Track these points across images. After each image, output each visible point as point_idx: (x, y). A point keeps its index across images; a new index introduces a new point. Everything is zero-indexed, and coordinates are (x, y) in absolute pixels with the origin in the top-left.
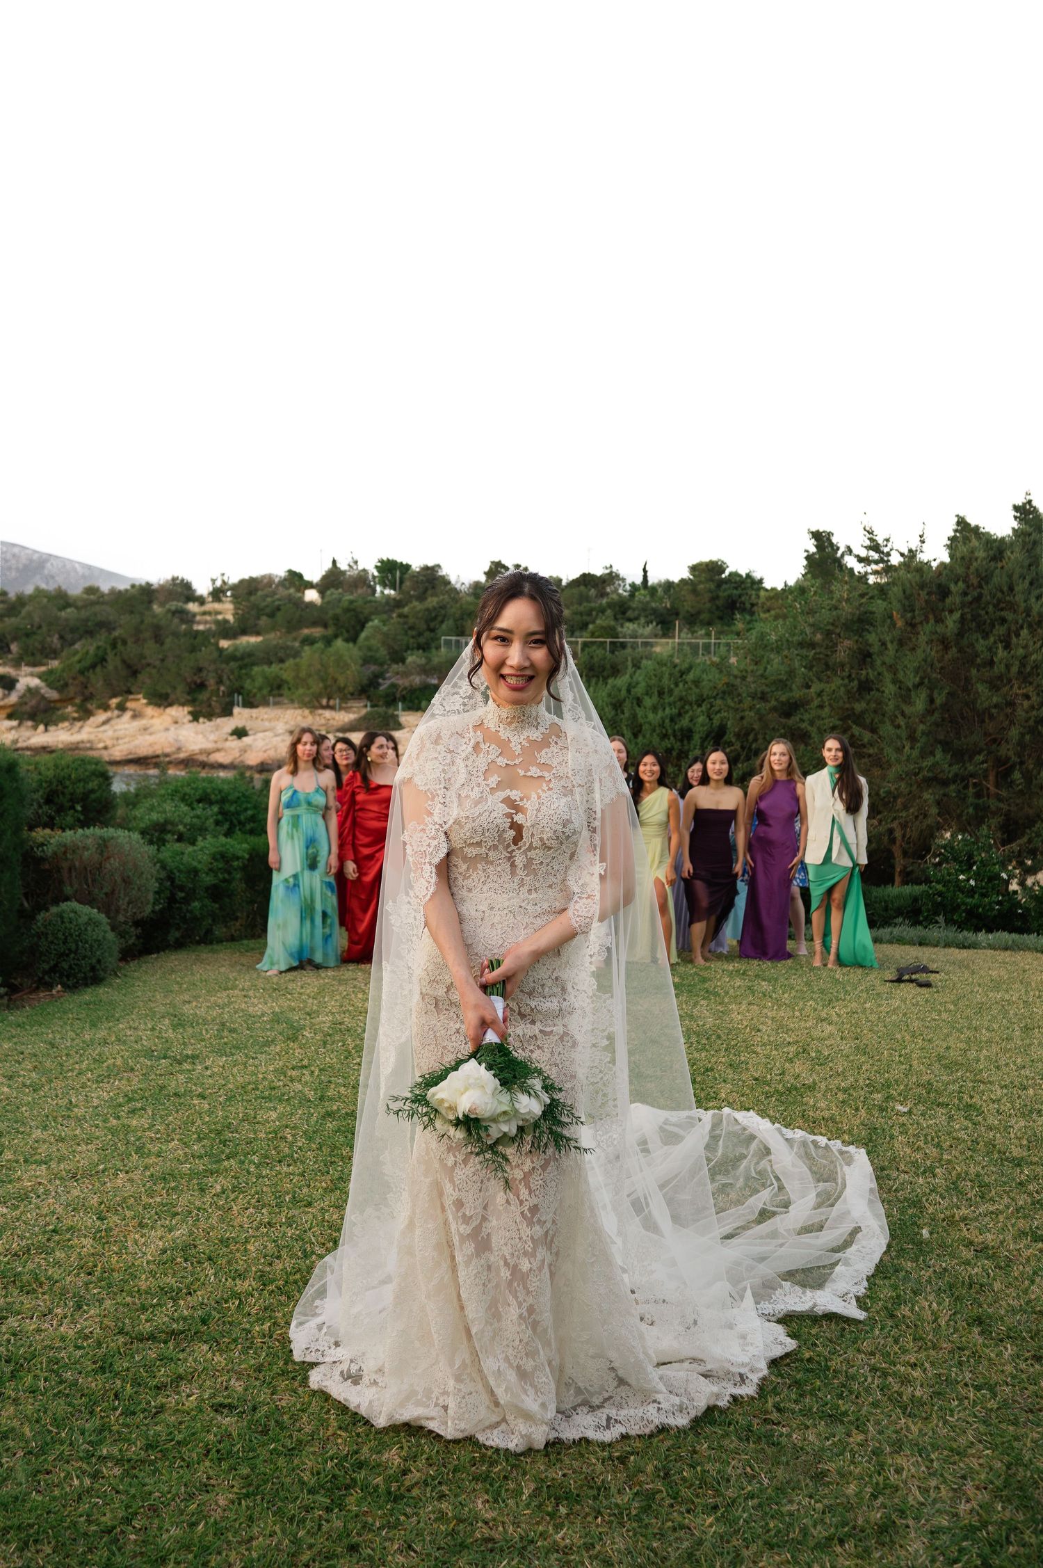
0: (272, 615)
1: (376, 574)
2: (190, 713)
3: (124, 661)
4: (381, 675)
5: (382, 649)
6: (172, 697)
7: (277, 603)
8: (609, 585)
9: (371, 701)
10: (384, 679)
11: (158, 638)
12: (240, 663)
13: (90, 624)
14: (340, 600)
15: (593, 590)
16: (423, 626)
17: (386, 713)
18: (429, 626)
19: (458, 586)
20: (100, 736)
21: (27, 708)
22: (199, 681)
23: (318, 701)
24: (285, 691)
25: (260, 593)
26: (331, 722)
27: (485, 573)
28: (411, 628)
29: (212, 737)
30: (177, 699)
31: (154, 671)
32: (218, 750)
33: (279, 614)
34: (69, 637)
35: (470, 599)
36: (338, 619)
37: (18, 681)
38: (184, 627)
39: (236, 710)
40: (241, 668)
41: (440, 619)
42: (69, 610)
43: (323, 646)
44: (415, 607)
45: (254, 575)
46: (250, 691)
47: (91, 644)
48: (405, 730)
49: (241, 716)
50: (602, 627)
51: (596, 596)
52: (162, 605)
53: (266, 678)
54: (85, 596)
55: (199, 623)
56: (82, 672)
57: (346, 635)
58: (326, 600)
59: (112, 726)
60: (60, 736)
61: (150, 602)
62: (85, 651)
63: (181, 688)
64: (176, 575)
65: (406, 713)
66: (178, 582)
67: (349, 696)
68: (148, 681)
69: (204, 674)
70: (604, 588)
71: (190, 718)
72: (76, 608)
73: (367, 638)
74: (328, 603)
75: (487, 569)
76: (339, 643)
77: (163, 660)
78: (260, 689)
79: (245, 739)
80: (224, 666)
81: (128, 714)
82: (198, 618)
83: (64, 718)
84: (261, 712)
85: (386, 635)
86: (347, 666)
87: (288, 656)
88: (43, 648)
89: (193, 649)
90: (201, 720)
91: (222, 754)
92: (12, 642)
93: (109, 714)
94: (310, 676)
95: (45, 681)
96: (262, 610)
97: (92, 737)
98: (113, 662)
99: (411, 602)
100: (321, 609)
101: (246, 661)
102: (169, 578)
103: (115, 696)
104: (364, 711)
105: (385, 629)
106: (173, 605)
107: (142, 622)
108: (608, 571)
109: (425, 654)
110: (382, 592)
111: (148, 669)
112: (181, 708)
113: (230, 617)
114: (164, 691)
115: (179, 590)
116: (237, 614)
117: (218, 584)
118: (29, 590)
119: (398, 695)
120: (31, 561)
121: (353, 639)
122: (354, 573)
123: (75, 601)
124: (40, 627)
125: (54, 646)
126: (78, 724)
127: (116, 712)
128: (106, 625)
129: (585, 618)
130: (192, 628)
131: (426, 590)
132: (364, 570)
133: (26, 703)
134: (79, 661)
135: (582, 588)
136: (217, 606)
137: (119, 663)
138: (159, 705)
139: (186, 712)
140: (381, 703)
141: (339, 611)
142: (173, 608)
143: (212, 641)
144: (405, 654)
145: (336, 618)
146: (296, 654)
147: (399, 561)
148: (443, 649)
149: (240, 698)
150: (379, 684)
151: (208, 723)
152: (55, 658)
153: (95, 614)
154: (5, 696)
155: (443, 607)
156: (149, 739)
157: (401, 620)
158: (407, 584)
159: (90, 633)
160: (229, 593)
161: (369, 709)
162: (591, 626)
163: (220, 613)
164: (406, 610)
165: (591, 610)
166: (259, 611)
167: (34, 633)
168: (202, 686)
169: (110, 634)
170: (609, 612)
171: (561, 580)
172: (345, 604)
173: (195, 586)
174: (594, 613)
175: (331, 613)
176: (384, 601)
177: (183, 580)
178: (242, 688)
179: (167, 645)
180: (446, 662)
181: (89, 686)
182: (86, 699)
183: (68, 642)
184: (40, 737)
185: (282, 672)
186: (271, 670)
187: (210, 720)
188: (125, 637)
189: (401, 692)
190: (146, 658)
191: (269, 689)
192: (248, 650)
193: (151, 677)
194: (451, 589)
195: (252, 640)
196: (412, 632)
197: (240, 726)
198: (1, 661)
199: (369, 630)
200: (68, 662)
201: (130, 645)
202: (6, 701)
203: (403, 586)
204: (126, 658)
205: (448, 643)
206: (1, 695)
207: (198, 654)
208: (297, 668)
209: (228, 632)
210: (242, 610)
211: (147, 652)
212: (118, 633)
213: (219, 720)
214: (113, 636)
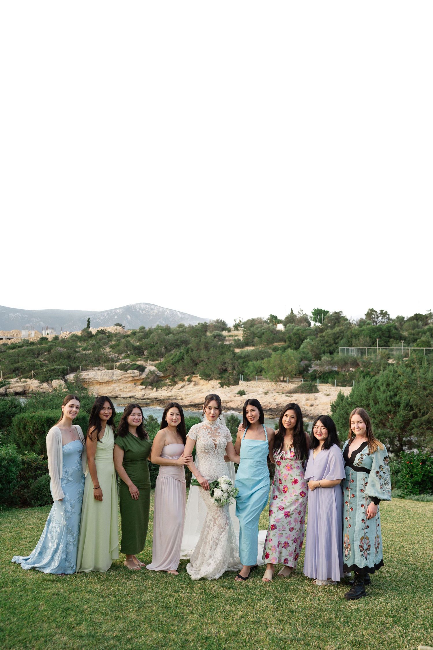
0: (260, 337)
1: (312, 316)
2: (219, 383)
4: (310, 366)
5: (310, 353)
6: (212, 376)
7: (263, 331)
8: (430, 319)
9: (304, 379)
10: (311, 368)
11: (207, 349)
12: (243, 360)
13: (178, 342)
14: (293, 329)
15: (420, 322)
16: (332, 342)
17: (311, 384)
18: (335, 341)
19: (351, 321)
20: (180, 393)
21: (149, 380)
22: (224, 368)
23: (279, 379)
24: (263, 373)
25: (255, 326)
26: (285, 388)
27: (365, 315)
28: (327, 342)
29: (229, 395)
30: (214, 377)
31: (204, 363)
32: (231, 401)
33: (263, 336)
34: (169, 347)
35: (357, 327)
36: (291, 339)
37: (146, 368)
38: (220, 342)
39: (241, 382)
40: (243, 362)
41: (340, 338)
42: (170, 335)
43: (281, 352)
44: (328, 332)
45: (254, 318)
46: (247, 373)
47: (178, 351)
48: (320, 393)
49: (243, 385)
50: (423, 342)
51: (423, 325)
52: (211, 332)
53: (255, 367)
54: (178, 329)
55: (227, 341)
56: (173, 364)
57: (294, 346)
58: (287, 329)
59: (185, 389)
60: (162, 393)
61: (206, 331)
62: (175, 354)
63: (216, 372)
64: (218, 318)
65: (321, 384)
66: (220, 321)
67: (294, 376)
68: (202, 368)
69: (227, 365)
70: (427, 321)
71: (220, 386)
72: (174, 334)
73: (303, 348)
74: (287, 330)
75: (366, 313)
76: (289, 351)
77: (209, 358)
78: (252, 372)
79: (243, 396)
80: (235, 361)
81: (193, 383)
82: (227, 338)
83: (165, 385)
84: (252, 383)
85: (313, 346)
86: (293, 362)
87: (265, 356)
88: (158, 353)
89: (223, 353)
90: (225, 386)
91: (233, 403)
92: (145, 350)
93: (184, 383)
94: (275, 366)
95: (158, 368)
96: (256, 334)
97: (176, 394)
98: (187, 359)
99: (327, 330)
100: (284, 333)
101: (246, 359)
102: (215, 320)
103: (187, 375)
104: (300, 383)
105: (313, 343)
106: (216, 332)
107: (200, 341)
108: (429, 312)
109: (331, 356)
110: (315, 325)
111: (202, 362)
112: (216, 381)
113: (241, 338)
114: (208, 373)
115: (219, 325)
116: (244, 336)
117: (238, 322)
118: (154, 327)
119: (317, 376)
121: (297, 348)
122: (301, 316)
123: (173, 331)
124: (157, 343)
125: (162, 352)
126: (171, 388)
127: (187, 383)
128: (185, 342)
129: (416, 336)
130: (223, 344)
131: (335, 323)
132: (306, 314)
133: (149, 378)
134: (172, 359)
135: (415, 321)
136: (236, 332)
137: (189, 359)
138: (206, 380)
140: (309, 379)
141: (291, 334)
142: (216, 334)
143: (232, 349)
144: (321, 356)
145: (290, 338)
146: (270, 356)
147: (323, 309)
148: (340, 353)
149: (243, 376)
150: (309, 370)
151: (228, 388)
152: (162, 358)
153: (181, 337)
154: (140, 375)
155: (343, 332)
156: (200, 394)
157: (321, 339)
158: (327, 320)
159: (178, 346)
160: (242, 326)
161: (303, 382)
162: (418, 340)
163: (237, 336)
164: (324, 334)
165: (419, 333)
166: (254, 335)
167: (154, 346)
168: (225, 370)
169: (187, 346)
170: (428, 333)
171: (404, 318)
172: (294, 331)
173: (227, 323)
174: (420, 334)
175: (287, 336)
176: (314, 329)
178: (244, 372)
179: (211, 352)
180: (341, 359)
181: (176, 370)
182: (175, 376)
183: (168, 350)
184: (154, 393)
185: (262, 364)
186: (257, 363)
187: (228, 387)
188: (193, 348)
189: (319, 374)
190: (201, 357)
191: (256, 372)
192: (247, 354)
193: (203, 366)
194: (348, 323)
195: (250, 348)
196: (326, 345)
197: (242, 390)
198: (139, 359)
199: (305, 344)
200: (168, 359)
201: (194, 351)
202: (141, 377)
203: (324, 321)
204: (192, 358)
205: (343, 350)
206: (138, 374)
207: (224, 356)
208: (269, 362)
209: (239, 345)
210: (247, 334)
211: (202, 355)
212: (190, 346)
213: (233, 387)
214: (187, 347)
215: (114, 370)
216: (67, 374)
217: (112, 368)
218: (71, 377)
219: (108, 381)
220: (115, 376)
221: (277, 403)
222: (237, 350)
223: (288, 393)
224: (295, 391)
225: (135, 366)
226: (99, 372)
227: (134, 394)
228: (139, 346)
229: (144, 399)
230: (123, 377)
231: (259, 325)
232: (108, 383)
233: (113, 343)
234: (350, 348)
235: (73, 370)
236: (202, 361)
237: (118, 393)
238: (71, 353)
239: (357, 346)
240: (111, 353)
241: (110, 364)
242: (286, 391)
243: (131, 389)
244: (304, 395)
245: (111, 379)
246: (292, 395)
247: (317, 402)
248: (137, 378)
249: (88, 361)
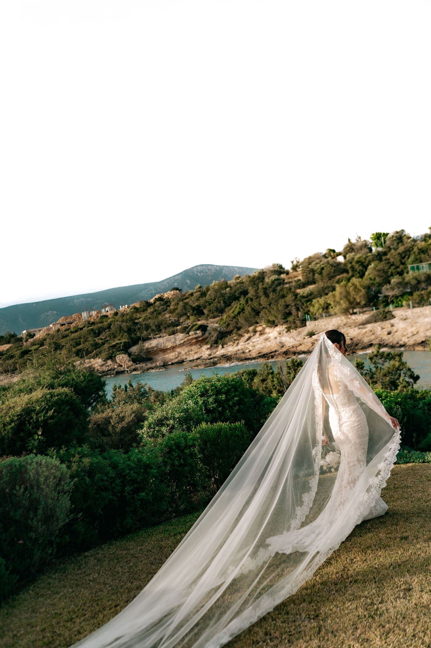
0: (320, 273)
1: (371, 241)
2: (286, 328)
3: (252, 309)
4: (379, 292)
5: (377, 278)
6: (276, 321)
7: (322, 266)
9: (375, 306)
10: (381, 293)
11: (267, 295)
12: (306, 299)
13: (236, 294)
14: (354, 258)
16: (398, 263)
17: (384, 311)
18: (401, 261)
19: (415, 238)
20: (246, 346)
21: (213, 338)
22: (288, 311)
23: (348, 312)
24: (330, 310)
25: (314, 263)
26: (356, 321)
28: (393, 265)
29: (297, 338)
30: (279, 322)
31: (266, 310)
32: (301, 345)
33: (324, 271)
34: (228, 301)
35: (423, 243)
37: (208, 326)
38: (280, 287)
39: (308, 323)
41: (407, 257)
42: (227, 289)
43: (345, 283)
44: (392, 254)
46: (313, 313)
47: (238, 304)
48: (396, 319)
49: (310, 325)
52: (269, 278)
53: (320, 304)
54: (234, 281)
55: (287, 283)
56: (234, 317)
57: (358, 275)
58: (347, 259)
59: (251, 340)
60: (230, 349)
61: (264, 278)
62: (235, 307)
63: (280, 316)
64: (274, 263)
65: (395, 309)
66: (276, 265)
67: (364, 306)
68: (265, 316)
69: (290, 307)
71: (286, 330)
72: (231, 287)
73: (369, 274)
74: (348, 261)
76: (354, 280)
77: (270, 305)
78: (318, 310)
79: (313, 337)
80: (298, 302)
81: (258, 334)
82: (286, 281)
83: (230, 340)
84: (320, 322)
85: (379, 271)
86: (360, 291)
87: (329, 291)
88: (217, 309)
89: (283, 297)
91: (303, 346)
92: (204, 308)
93: (249, 335)
94: (341, 299)
95: (219, 324)
96: (316, 271)
97: (243, 347)
98: (248, 309)
99: (390, 252)
100: (345, 264)
101: (309, 298)
102: (271, 265)
103: (251, 326)
104: (372, 313)
105: (378, 268)
106: (274, 277)
107: (258, 288)
109: (401, 277)
110: (376, 250)
112: (281, 327)
113: (300, 278)
114: (272, 320)
115: (276, 269)
116: (303, 275)
119: (389, 301)
120: (216, 270)
121: (362, 276)
122: (360, 244)
123: (230, 284)
125: (222, 307)
126: (236, 342)
127: (252, 334)
128: (244, 293)
130: (283, 286)
131: (398, 243)
132: (365, 241)
133: (212, 336)
134: (233, 312)
136: (295, 274)
138: (271, 327)
139: (284, 328)
140: (381, 306)
141: (353, 264)
142: (273, 279)
143: (293, 291)
144: (390, 279)
145: (352, 268)
146: (334, 289)
147: (382, 232)
148: (410, 272)
149: (309, 316)
150: (379, 297)
152: (223, 313)
153: (239, 289)
155: (408, 250)
156: (268, 344)
157: (387, 262)
158: (388, 243)
159: (237, 299)
160: (300, 267)
161: (375, 311)
163: (296, 277)
164: (388, 257)
166: (314, 272)
167: (212, 303)
172: (356, 259)
173: (284, 266)
175: (349, 265)
176: (376, 254)
177: (278, 265)
178: (309, 311)
179: (270, 298)
180: (413, 278)
181: (238, 323)
182: (239, 329)
183: (228, 304)
184: (220, 351)
185: (327, 300)
186: (322, 300)
187: (296, 330)
188: (251, 297)
189: (391, 299)
190: (262, 305)
191: (322, 310)
192: (309, 292)
193: (266, 314)
194: (412, 241)
195: (311, 287)
196: (393, 267)
197: (310, 331)
198: (200, 319)
199: (370, 270)
200: (229, 314)
201: (254, 300)
202: (204, 336)
203: (386, 244)
204: (253, 307)
205: (413, 268)
206: (201, 334)
207: (286, 299)
208: (334, 296)
209: (300, 285)
210: (306, 273)
211: (262, 302)
212: (249, 295)
213: (300, 329)
214: (246, 297)
215: (176, 334)
216: (130, 347)
217: (174, 333)
218: (134, 349)
219: (172, 347)
220: (178, 340)
221: (350, 338)
222: (298, 291)
223: (360, 325)
224: (368, 322)
225: (197, 326)
226: (161, 340)
227: (201, 355)
228: (197, 306)
229: (211, 359)
230: (186, 340)
231: (318, 261)
232: (173, 348)
233: (171, 307)
234: (421, 265)
235: (135, 342)
236: (264, 308)
237: (184, 357)
238: (131, 326)
239: (428, 261)
240: (171, 318)
241: (171, 329)
242: (358, 324)
243: (197, 351)
244: (379, 323)
245: (174, 345)
246: (365, 326)
247: (395, 329)
248: (200, 339)
249: (150, 330)
